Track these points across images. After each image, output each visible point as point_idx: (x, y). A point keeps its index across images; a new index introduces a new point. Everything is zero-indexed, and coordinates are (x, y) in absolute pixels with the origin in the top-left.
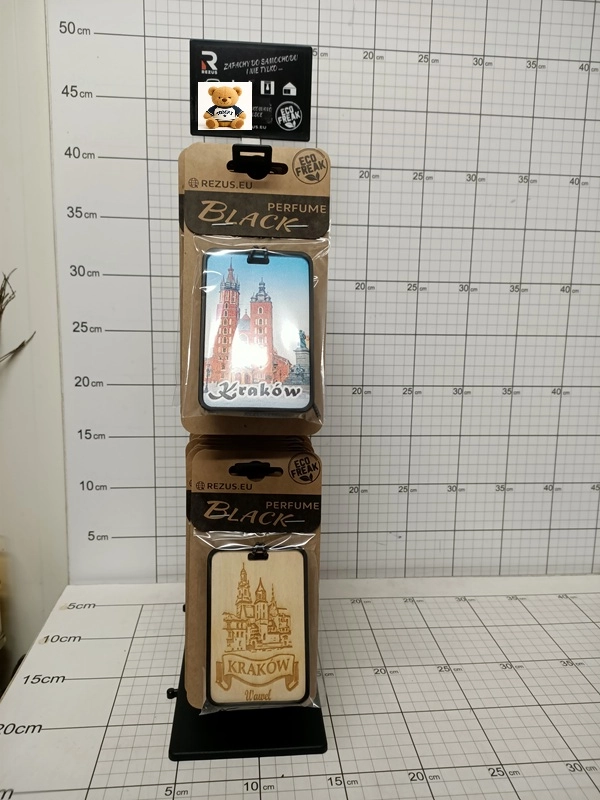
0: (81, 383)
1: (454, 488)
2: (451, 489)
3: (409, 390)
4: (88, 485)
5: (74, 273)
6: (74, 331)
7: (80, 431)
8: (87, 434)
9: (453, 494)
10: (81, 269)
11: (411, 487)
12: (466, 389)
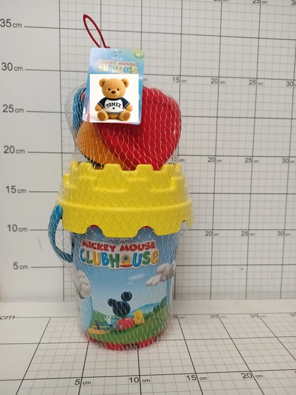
0: (8, 151)
1: (282, 233)
2: (280, 234)
3: (250, 159)
4: (13, 228)
5: (4, 68)
6: (4, 111)
7: (8, 187)
8: (12, 189)
9: (281, 238)
10: (10, 65)
11: (251, 232)
12: (291, 159)
